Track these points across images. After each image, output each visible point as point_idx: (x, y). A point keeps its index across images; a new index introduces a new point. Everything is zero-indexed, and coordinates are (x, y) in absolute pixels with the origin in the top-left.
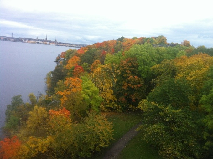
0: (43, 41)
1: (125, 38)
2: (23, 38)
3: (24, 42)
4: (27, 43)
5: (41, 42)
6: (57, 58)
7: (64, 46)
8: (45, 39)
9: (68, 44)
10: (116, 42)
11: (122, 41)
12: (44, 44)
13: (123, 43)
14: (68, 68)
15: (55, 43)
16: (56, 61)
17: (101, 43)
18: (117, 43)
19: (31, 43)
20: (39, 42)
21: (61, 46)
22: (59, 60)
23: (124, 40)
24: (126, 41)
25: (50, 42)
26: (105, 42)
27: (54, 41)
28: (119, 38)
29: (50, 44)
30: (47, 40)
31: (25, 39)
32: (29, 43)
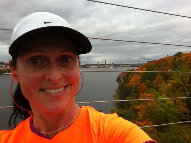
0: (103, 65)
1: (182, 53)
2: (87, 65)
3: (88, 68)
4: (91, 68)
5: (102, 66)
6: (117, 78)
7: (120, 67)
8: (104, 63)
9: (124, 65)
10: (173, 58)
11: (179, 56)
12: (104, 67)
13: (181, 58)
14: (131, 86)
15: (112, 66)
16: (117, 81)
17: (158, 61)
18: (175, 59)
19: (94, 68)
20: (100, 66)
21: (118, 67)
22: (119, 79)
23: (181, 55)
24: (184, 55)
25: (109, 65)
26: (162, 59)
27: (112, 64)
28: (176, 54)
29: (108, 67)
30: (106, 63)
31: (89, 65)
32: (92, 68)
